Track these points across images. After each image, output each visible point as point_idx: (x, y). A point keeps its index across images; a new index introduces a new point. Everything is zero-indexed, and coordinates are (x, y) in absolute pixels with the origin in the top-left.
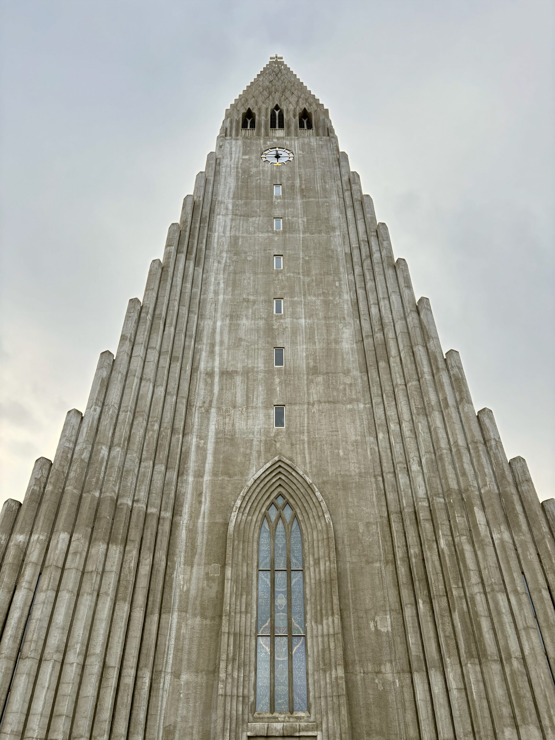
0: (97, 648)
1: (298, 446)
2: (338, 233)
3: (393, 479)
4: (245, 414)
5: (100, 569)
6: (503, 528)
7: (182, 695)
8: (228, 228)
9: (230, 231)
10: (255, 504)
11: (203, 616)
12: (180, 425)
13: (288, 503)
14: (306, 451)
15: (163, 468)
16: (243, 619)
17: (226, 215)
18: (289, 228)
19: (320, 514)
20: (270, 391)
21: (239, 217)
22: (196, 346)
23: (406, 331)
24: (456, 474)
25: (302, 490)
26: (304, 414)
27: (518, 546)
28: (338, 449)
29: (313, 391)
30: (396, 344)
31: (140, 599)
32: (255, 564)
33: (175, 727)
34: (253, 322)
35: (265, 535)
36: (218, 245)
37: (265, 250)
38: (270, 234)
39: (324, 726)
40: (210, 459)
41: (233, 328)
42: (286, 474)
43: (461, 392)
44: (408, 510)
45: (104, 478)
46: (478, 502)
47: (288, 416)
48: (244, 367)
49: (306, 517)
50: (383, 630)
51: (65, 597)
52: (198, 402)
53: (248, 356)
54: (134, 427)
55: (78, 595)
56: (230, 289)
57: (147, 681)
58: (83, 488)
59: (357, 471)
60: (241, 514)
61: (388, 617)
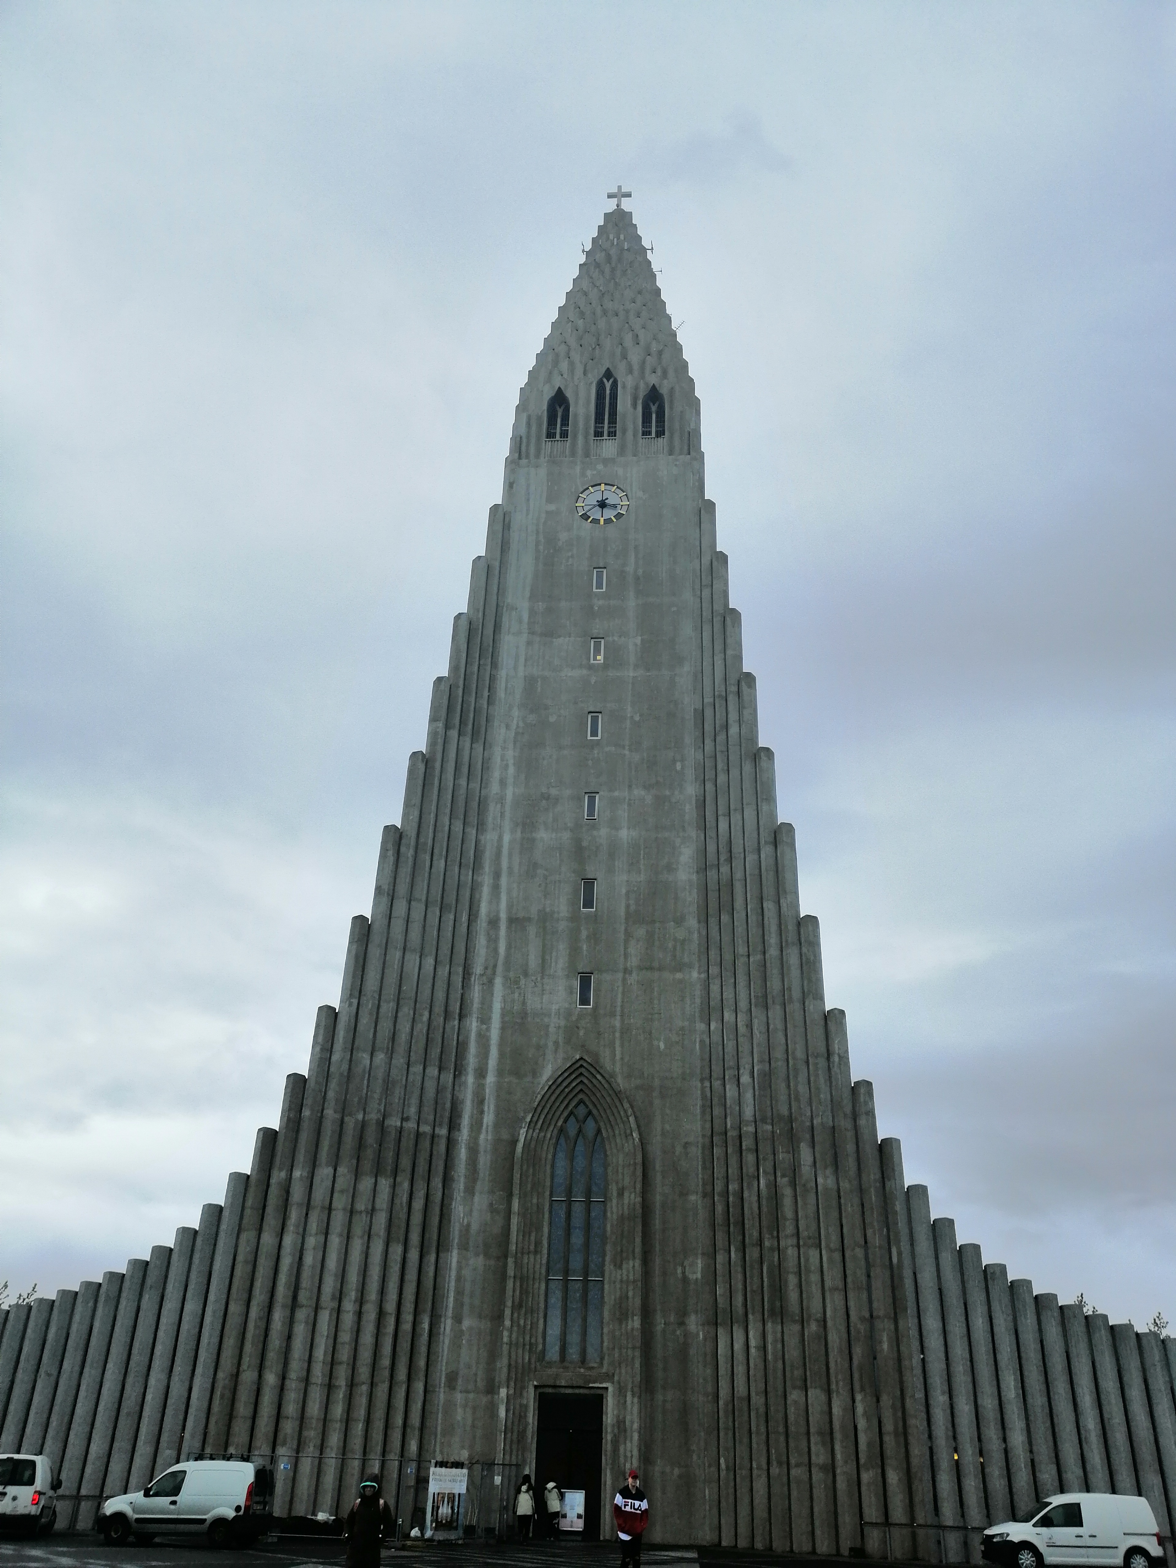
0: (372, 1295)
1: (606, 1035)
2: (686, 668)
3: (721, 1088)
4: (539, 985)
5: (370, 1207)
6: (829, 1171)
7: (464, 1341)
8: (522, 660)
9: (525, 666)
10: (550, 1116)
11: (486, 1255)
12: (455, 1007)
13: (590, 1113)
14: (618, 1043)
15: (436, 1072)
16: (532, 1260)
17: (520, 633)
18: (615, 658)
19: (628, 1131)
20: (574, 951)
21: (538, 639)
22: (475, 878)
23: (757, 872)
24: (789, 1095)
25: (608, 1099)
26: (618, 987)
27: (842, 1194)
28: (659, 1040)
29: (632, 950)
30: (744, 890)
31: (415, 1238)
32: (548, 1193)
33: (457, 1374)
34: (554, 835)
35: (561, 1155)
36: (506, 694)
37: (576, 703)
38: (585, 672)
39: (616, 1378)
40: (494, 1053)
41: (527, 845)
42: (590, 1077)
43: (810, 980)
44: (732, 1133)
45: (367, 1094)
46: (808, 1136)
47: (597, 990)
48: (539, 911)
49: (611, 1134)
50: (692, 1277)
51: (335, 1241)
52: (478, 969)
53: (546, 895)
54: (399, 1020)
55: (348, 1237)
56: (523, 776)
57: (426, 1326)
58: (344, 1109)
59: (680, 1072)
60: (531, 1131)
61: (699, 1261)
